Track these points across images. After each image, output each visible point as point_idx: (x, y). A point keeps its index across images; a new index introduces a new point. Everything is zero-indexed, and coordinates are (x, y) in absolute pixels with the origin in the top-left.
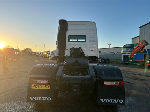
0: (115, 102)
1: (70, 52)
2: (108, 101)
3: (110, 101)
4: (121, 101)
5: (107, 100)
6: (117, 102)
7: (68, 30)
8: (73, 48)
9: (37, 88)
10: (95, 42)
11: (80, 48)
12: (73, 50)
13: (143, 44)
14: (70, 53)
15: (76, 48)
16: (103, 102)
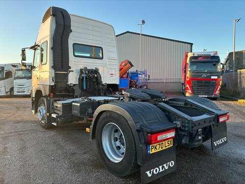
7: (71, 31)
8: (86, 69)
9: (158, 150)
13: (127, 66)
15: (90, 70)
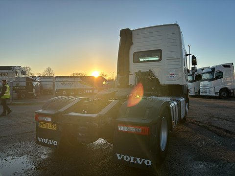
0: (137, 161)
1: (135, 78)
2: (127, 158)
3: (130, 160)
4: (148, 163)
5: (126, 156)
6: (141, 163)
7: (133, 43)
8: (140, 72)
9: (44, 127)
10: (178, 60)
11: (151, 72)
12: (139, 76)
14: (135, 80)
15: (144, 72)
16: (119, 158)
